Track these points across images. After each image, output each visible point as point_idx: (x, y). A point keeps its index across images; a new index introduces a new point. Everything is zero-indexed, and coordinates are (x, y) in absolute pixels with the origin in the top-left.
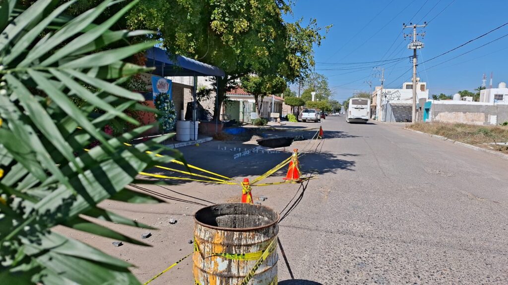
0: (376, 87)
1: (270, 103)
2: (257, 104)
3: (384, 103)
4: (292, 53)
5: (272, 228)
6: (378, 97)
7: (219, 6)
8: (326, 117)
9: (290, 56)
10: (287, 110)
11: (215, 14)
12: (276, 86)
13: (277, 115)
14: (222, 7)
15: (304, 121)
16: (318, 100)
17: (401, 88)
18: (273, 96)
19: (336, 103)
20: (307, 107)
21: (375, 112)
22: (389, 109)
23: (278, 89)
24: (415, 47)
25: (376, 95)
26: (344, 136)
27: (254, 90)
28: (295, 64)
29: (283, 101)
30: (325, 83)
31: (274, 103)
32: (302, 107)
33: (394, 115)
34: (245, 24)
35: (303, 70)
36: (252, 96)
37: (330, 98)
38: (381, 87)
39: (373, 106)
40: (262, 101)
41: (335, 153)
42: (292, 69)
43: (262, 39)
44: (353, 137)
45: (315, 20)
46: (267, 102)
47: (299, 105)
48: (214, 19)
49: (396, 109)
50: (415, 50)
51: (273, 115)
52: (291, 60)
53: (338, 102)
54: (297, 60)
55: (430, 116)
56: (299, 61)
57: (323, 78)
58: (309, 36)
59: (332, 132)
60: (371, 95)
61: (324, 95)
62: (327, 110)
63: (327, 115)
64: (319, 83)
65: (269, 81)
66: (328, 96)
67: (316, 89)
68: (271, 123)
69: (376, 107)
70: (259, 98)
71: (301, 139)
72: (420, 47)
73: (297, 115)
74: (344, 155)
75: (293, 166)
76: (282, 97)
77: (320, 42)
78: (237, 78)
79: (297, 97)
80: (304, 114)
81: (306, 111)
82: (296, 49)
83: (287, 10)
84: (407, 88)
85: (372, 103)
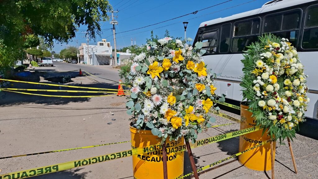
0: (82, 44)
3: (91, 54)
6: (85, 50)
13: (28, 62)
17: (96, 45)
21: (83, 59)
24: (114, 24)
25: (83, 48)
33: (98, 61)
38: (85, 44)
39: (81, 56)
49: (99, 58)
50: (113, 25)
55: (119, 62)
60: (78, 48)
69: (83, 56)
72: (116, 24)
84: (100, 45)
85: (79, 54)
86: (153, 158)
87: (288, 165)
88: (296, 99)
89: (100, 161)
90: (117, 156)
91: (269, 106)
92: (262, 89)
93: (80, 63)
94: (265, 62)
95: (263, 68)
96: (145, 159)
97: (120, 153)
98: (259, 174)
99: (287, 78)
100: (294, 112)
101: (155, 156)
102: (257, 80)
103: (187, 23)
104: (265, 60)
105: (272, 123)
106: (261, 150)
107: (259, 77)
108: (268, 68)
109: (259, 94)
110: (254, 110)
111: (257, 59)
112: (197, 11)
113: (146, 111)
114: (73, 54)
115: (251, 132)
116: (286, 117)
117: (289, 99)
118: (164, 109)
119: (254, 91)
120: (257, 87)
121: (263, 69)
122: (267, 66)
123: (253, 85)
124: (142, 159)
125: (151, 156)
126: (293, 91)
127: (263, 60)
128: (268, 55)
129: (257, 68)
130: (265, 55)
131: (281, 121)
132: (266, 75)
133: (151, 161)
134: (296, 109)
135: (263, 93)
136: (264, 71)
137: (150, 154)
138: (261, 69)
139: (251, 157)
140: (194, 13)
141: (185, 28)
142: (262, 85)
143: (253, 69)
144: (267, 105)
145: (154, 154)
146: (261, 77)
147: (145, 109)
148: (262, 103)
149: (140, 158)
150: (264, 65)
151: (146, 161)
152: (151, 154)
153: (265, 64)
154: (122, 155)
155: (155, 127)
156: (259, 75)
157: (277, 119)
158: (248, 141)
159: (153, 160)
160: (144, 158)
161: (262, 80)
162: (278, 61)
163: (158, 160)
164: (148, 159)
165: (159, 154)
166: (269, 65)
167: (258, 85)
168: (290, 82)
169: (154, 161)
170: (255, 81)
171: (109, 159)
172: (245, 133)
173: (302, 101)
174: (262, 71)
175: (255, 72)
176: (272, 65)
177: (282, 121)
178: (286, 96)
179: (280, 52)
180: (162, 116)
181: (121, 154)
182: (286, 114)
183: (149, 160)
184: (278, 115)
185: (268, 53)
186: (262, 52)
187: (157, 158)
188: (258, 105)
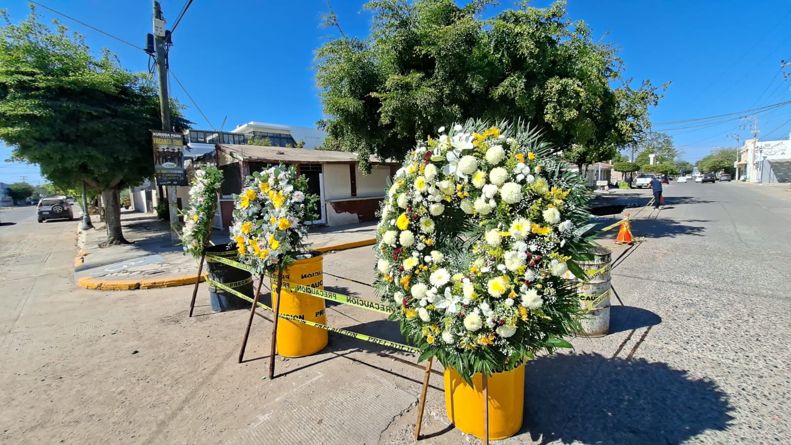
0: (746, 141)
1: (595, 171)
2: (581, 174)
3: (758, 160)
4: (622, 119)
5: (607, 257)
6: (750, 153)
7: (551, 102)
8: (670, 182)
9: (621, 122)
10: (616, 177)
11: (547, 109)
12: (603, 153)
13: (605, 183)
14: (554, 102)
15: (640, 187)
16: (658, 162)
18: (600, 163)
19: (685, 164)
20: (642, 171)
21: (745, 171)
22: (767, 166)
23: (606, 156)
25: (747, 150)
26: (693, 202)
27: (578, 159)
28: (627, 130)
29: (612, 168)
30: (668, 142)
31: (601, 171)
32: (636, 172)
33: (775, 173)
34: (574, 113)
35: (637, 134)
36: (575, 165)
37: (675, 159)
38: (753, 140)
39: (742, 164)
40: (587, 170)
41: (676, 220)
42: (621, 135)
43: (586, 111)
44: (705, 202)
45: (648, 81)
46: (592, 170)
47: (631, 171)
48: (547, 113)
49: (777, 166)
51: (599, 183)
52: (622, 127)
53: (688, 163)
54: (629, 125)
56: (631, 126)
57: (666, 137)
58: (643, 98)
59: (677, 198)
60: (739, 151)
61: (667, 157)
62: (672, 174)
63: (671, 180)
64: (660, 143)
65: (595, 150)
66: (673, 157)
67: (656, 150)
68: (598, 192)
69: (746, 165)
70: (584, 167)
71: (635, 206)
73: (630, 181)
74: (690, 221)
75: (625, 229)
76: (610, 163)
77: (657, 102)
78: (559, 150)
79: (630, 161)
80: (638, 179)
81: (642, 176)
82: (627, 114)
83: (615, 75)
85: (740, 160)
93: (739, 178)
114: (726, 164)
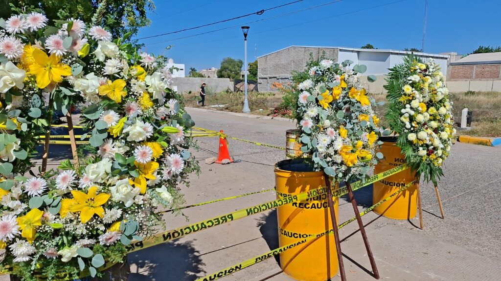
86: (314, 204)
87: (431, 211)
88: (443, 131)
89: (194, 231)
90: (216, 222)
91: (420, 140)
92: (412, 119)
94: (413, 87)
95: (411, 94)
96: (304, 206)
97: (218, 219)
98: (403, 224)
99: (432, 106)
100: (442, 146)
101: (316, 202)
102: (406, 109)
103: (248, 28)
104: (413, 85)
105: (421, 160)
106: (404, 195)
107: (408, 106)
108: (417, 94)
109: (408, 126)
110: (403, 145)
111: (405, 83)
112: (264, 11)
113: (321, 148)
115: (398, 172)
116: (436, 152)
117: (436, 131)
118: (338, 145)
119: (403, 122)
120: (405, 118)
121: (411, 96)
122: (416, 92)
123: (402, 115)
124: (299, 207)
125: (311, 202)
126: (439, 121)
127: (410, 84)
128: (416, 78)
129: (405, 95)
130: (413, 79)
131: (431, 156)
132: (416, 102)
133: (311, 208)
134: (444, 142)
135: (413, 125)
136: (414, 98)
137: (309, 200)
138: (409, 95)
139: (392, 204)
140: (258, 12)
141: (245, 35)
142: (412, 115)
143: (400, 95)
144: (418, 139)
145: (314, 200)
146: (410, 105)
147: (320, 145)
148: (412, 137)
149: (296, 206)
150: (412, 91)
151: (305, 209)
152: (311, 200)
153: (414, 89)
154: (221, 221)
155: (329, 166)
156: (407, 104)
157: (427, 154)
158: (388, 184)
159: (313, 206)
160: (301, 206)
161: (411, 108)
162: (426, 85)
163: (319, 206)
164: (307, 207)
165: (320, 199)
166: (418, 91)
167: (407, 115)
168: (435, 111)
169: (315, 207)
170: (403, 111)
171: (205, 227)
172: (394, 173)
173: (449, 133)
174: (411, 98)
175: (403, 99)
176: (421, 90)
177: (433, 157)
178: (432, 128)
179: (429, 75)
180: (336, 152)
181: (220, 219)
182: (435, 149)
183: (309, 207)
184: (428, 150)
185: (415, 76)
186: (409, 75)
187: (318, 204)
188: (407, 139)
